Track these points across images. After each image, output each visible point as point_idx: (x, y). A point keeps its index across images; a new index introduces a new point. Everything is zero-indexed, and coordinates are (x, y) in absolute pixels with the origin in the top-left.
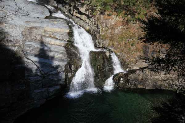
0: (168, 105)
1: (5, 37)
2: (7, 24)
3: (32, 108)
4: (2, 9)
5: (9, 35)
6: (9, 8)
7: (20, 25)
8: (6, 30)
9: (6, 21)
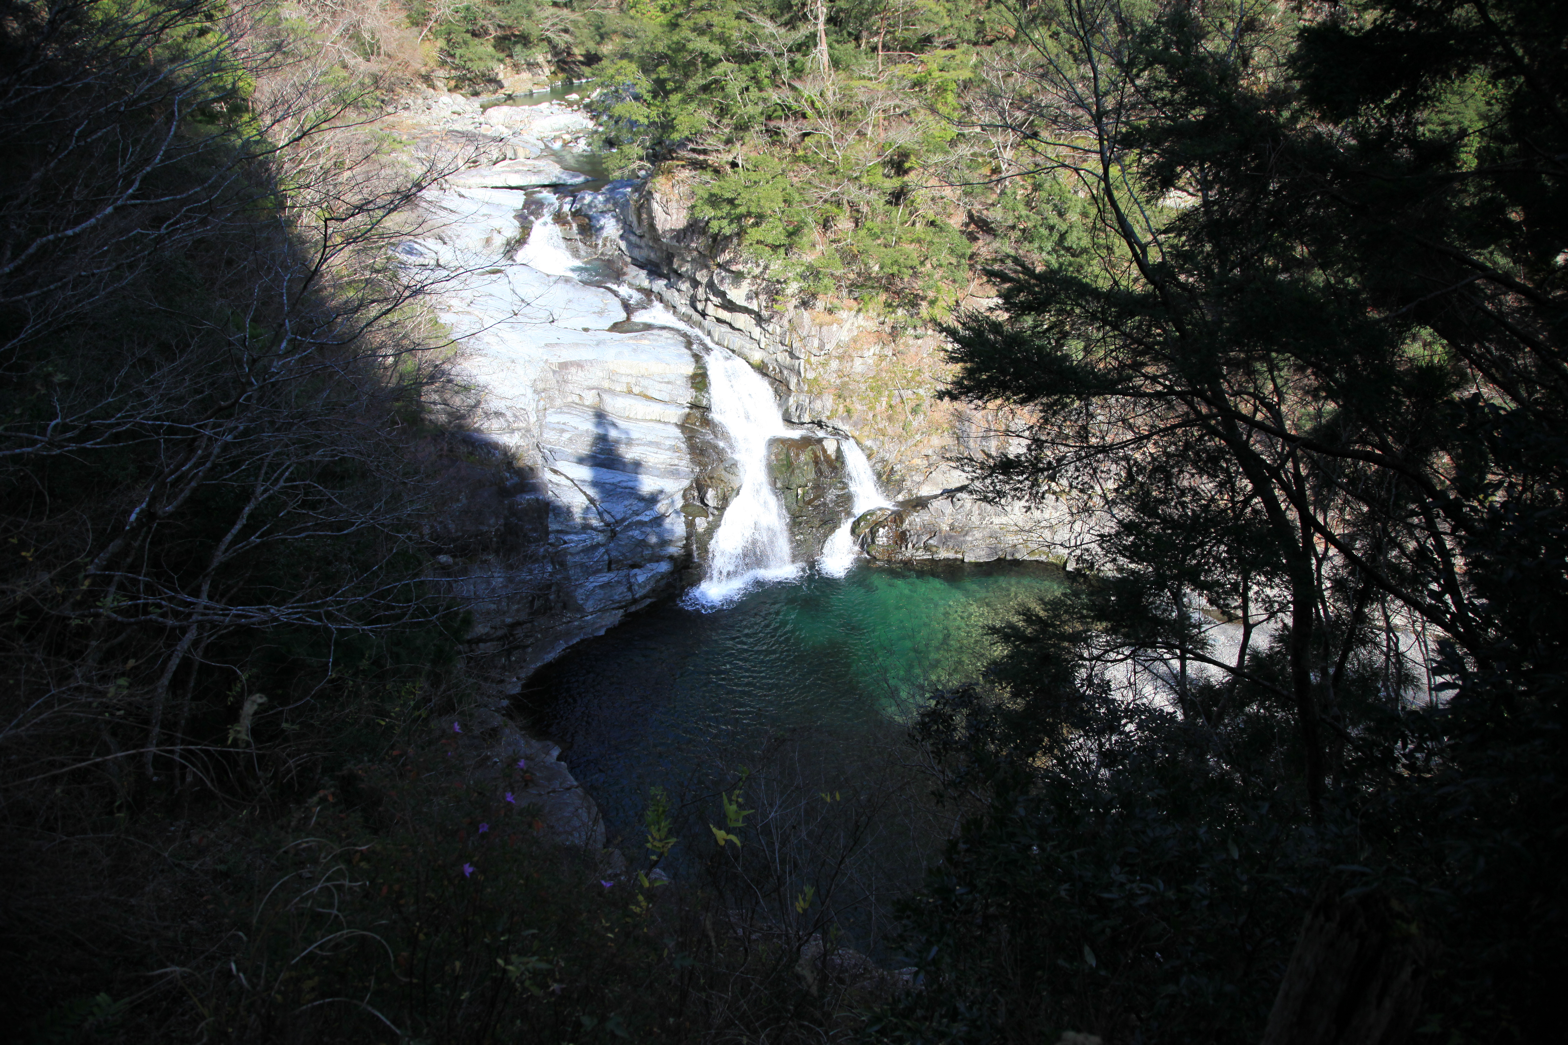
0: (1037, 616)
1: (478, 403)
2: (485, 355)
3: (578, 639)
4: (469, 309)
5: (491, 392)
6: (490, 301)
7: (527, 358)
8: (482, 379)
9: (481, 347)
